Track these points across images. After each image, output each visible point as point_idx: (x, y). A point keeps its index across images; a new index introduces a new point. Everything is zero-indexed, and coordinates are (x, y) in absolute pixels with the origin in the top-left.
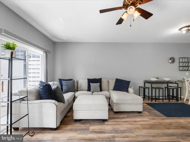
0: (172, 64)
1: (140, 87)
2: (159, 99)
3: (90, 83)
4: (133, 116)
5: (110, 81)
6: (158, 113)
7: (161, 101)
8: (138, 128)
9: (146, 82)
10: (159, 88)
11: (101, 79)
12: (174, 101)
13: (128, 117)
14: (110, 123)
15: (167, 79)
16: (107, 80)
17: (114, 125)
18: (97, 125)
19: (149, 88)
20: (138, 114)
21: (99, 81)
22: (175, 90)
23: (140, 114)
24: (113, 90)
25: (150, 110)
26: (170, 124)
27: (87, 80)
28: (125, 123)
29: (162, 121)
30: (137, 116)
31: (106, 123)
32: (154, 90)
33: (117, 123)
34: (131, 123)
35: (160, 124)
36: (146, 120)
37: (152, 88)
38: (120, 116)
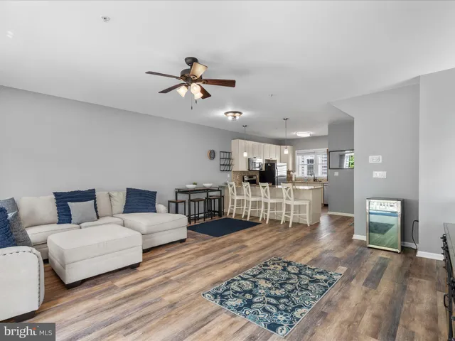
0: (212, 161)
1: (169, 202)
2: (198, 218)
3: (69, 203)
4: (176, 248)
5: (114, 194)
6: (206, 235)
7: (202, 221)
8: (192, 258)
9: (179, 192)
10: (199, 200)
11: (93, 191)
12: (216, 218)
13: (169, 252)
14: (147, 267)
15: (208, 185)
16: (106, 193)
17: (154, 267)
18: (125, 276)
19: (184, 202)
20: (181, 244)
21: (89, 195)
22: (217, 201)
23: (184, 243)
24: (124, 212)
25: (194, 234)
26: (224, 243)
27: (53, 197)
28: (169, 260)
29: (214, 243)
30: (181, 246)
31: (139, 269)
32: (192, 203)
33: (158, 263)
34: (179, 256)
35: (214, 246)
36: (196, 247)
37: (190, 200)
38: (156, 254)
